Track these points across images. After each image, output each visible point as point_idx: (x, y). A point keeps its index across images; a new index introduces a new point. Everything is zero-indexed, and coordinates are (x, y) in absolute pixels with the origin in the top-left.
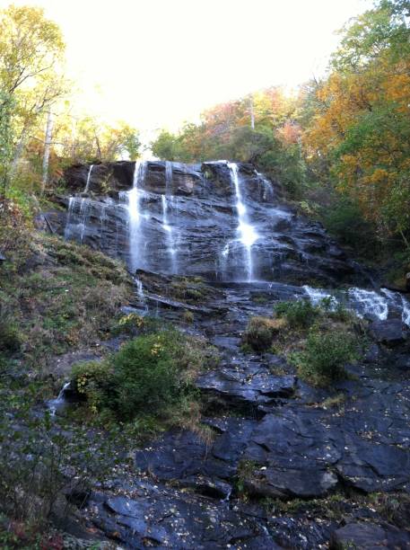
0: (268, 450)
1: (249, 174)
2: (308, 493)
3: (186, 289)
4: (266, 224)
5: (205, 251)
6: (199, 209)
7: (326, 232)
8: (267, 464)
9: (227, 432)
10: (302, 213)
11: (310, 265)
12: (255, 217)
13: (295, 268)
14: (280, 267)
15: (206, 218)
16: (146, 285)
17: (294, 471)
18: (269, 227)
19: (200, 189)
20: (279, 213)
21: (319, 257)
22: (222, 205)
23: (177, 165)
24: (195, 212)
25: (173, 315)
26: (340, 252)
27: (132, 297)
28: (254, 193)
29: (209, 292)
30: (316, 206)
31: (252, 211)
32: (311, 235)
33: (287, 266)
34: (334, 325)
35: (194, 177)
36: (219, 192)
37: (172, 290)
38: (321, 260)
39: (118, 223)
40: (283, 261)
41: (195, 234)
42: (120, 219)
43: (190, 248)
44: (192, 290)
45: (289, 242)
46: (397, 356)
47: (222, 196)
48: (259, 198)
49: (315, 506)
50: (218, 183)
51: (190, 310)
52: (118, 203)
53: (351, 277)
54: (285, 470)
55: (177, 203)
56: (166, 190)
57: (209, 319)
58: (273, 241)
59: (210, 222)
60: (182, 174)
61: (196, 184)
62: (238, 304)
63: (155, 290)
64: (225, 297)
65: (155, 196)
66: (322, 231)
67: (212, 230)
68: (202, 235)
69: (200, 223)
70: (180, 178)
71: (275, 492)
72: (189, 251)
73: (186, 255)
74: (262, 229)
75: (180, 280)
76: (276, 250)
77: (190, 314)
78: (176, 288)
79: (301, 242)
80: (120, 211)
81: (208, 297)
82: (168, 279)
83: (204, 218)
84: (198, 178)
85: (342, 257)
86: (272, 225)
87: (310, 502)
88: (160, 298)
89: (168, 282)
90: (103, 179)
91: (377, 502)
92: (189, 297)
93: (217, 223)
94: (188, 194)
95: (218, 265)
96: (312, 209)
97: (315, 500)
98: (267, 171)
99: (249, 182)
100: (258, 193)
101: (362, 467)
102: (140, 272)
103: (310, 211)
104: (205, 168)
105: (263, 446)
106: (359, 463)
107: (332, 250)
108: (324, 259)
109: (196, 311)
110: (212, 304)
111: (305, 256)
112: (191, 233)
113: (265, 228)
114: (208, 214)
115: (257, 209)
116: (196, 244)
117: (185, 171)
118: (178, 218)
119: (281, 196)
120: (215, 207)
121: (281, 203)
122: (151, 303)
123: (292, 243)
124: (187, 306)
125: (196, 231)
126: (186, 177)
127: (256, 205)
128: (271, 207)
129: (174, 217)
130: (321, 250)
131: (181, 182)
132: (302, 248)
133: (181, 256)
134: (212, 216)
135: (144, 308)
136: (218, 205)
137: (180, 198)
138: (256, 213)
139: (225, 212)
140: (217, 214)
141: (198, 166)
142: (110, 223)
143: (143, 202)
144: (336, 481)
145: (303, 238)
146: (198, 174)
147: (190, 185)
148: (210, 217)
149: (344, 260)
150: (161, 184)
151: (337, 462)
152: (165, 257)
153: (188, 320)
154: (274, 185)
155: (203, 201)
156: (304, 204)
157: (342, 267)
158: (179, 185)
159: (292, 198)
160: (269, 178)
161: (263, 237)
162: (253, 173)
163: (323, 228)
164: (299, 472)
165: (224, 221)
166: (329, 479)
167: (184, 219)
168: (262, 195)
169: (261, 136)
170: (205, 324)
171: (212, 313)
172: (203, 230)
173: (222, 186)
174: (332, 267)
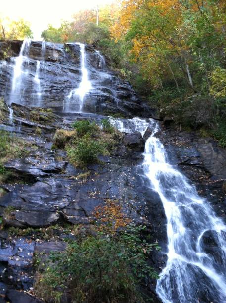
0: (25, 201)
1: (92, 51)
2: (38, 224)
3: (39, 115)
4: (97, 81)
5: (59, 94)
6: (60, 70)
7: (132, 87)
8: (20, 209)
9: (12, 192)
10: (121, 76)
11: (119, 105)
12: (92, 77)
13: (109, 107)
14: (100, 105)
15: (63, 76)
16: (16, 112)
17: (35, 212)
18: (99, 83)
19: (62, 59)
20: (106, 75)
21: (125, 101)
22: (74, 68)
23: (49, 44)
24: (56, 72)
25: (29, 130)
26: (137, 99)
27: (6, 119)
28: (93, 62)
29: (53, 117)
30: (129, 72)
31: (91, 73)
32: (122, 88)
33: (104, 105)
34: (105, 135)
35: (59, 51)
36: (73, 61)
37: (31, 116)
38: (126, 103)
39: (8, 76)
40: (102, 103)
41: (55, 85)
42: (9, 74)
43: (51, 93)
44: (43, 116)
45: (108, 92)
46: (135, 152)
47: (75, 64)
48: (96, 66)
49: (39, 232)
50: (73, 55)
51: (40, 127)
52: (10, 64)
53: (142, 113)
54: (29, 212)
55: (46, 66)
56: (41, 58)
57: (50, 133)
58: (99, 91)
59: (65, 78)
60: (52, 49)
61: (60, 55)
62: (68, 125)
63: (21, 115)
64: (62, 121)
65: (34, 61)
66: (129, 87)
67: (66, 83)
68: (59, 86)
69: (59, 78)
70: (50, 51)
71: (18, 224)
72: (49, 94)
73: (47, 97)
74: (94, 84)
75: (38, 110)
76: (99, 96)
77: (39, 130)
78: (34, 114)
79: (116, 92)
80: (10, 69)
81: (52, 120)
82: (31, 109)
83: (62, 75)
84: (61, 52)
85: (139, 102)
86: (101, 81)
87: (37, 230)
88: (23, 120)
89: (30, 111)
90: (5, 50)
91: (76, 230)
92: (41, 120)
93: (70, 79)
94: (54, 61)
95: (65, 103)
96: (127, 74)
97: (41, 229)
98: (102, 50)
99: (91, 56)
100: (96, 63)
101: (78, 210)
102: (13, 104)
103: (125, 75)
104: (66, 46)
105: (23, 199)
106: (77, 208)
107: (133, 98)
108: (127, 102)
109: (43, 128)
110: (53, 124)
111: (117, 100)
112: (52, 84)
113: (96, 83)
114: (64, 73)
115: (94, 72)
116: (55, 91)
117: (54, 47)
118: (46, 75)
119: (110, 66)
120: (70, 69)
121: (109, 69)
122: (17, 123)
123: (110, 92)
124: (38, 125)
125: (56, 83)
126: (54, 51)
127: (94, 70)
128: (103, 71)
129: (43, 74)
130: (127, 97)
131: (51, 54)
132: (116, 95)
133: (44, 97)
134: (66, 75)
135: (12, 126)
136: (71, 68)
137: (48, 63)
138: (92, 74)
139: (75, 73)
140: (70, 74)
141: (62, 45)
142: (3, 76)
143: (25, 64)
144: (58, 218)
145: (118, 90)
146: (61, 50)
147: (56, 56)
148: (65, 75)
149: (140, 104)
150: (39, 55)
151: (65, 208)
152: (35, 97)
153: (38, 133)
154: (107, 59)
155: (62, 66)
156: (122, 71)
157: (137, 107)
158: (49, 56)
159: (117, 67)
160: (103, 55)
161: (94, 88)
162: (94, 51)
163: (130, 85)
164: (38, 213)
165: (73, 78)
166: (55, 217)
167: (49, 75)
168: (98, 64)
169: (101, 29)
170: (47, 135)
171: (52, 129)
172: (60, 82)
173: (75, 57)
174: (131, 107)
